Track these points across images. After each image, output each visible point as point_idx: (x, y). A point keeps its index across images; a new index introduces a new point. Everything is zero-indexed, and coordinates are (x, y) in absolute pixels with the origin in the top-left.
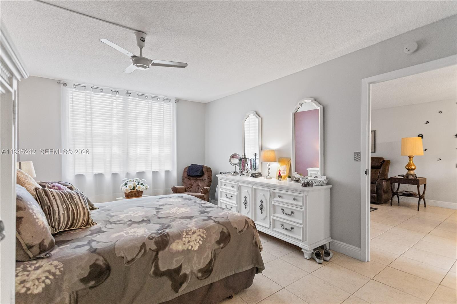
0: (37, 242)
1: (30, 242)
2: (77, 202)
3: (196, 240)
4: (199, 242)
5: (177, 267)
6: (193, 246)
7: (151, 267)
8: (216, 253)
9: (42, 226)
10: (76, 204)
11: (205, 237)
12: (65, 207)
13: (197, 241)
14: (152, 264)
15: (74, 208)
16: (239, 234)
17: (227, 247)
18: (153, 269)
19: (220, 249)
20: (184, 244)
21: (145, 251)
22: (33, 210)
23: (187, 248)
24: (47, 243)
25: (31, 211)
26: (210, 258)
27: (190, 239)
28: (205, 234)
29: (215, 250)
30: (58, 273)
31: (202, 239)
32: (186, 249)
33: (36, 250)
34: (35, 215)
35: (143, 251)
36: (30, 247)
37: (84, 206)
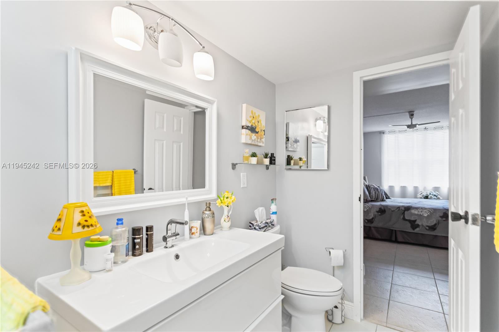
4: (427, 213)
5: (413, 220)
6: (424, 214)
10: (379, 192)
12: (375, 192)
18: (402, 217)
19: (443, 221)
21: (399, 209)
26: (435, 223)
27: (422, 211)
28: (432, 211)
29: (439, 220)
30: (370, 207)
31: (430, 213)
32: (419, 214)
35: (398, 209)
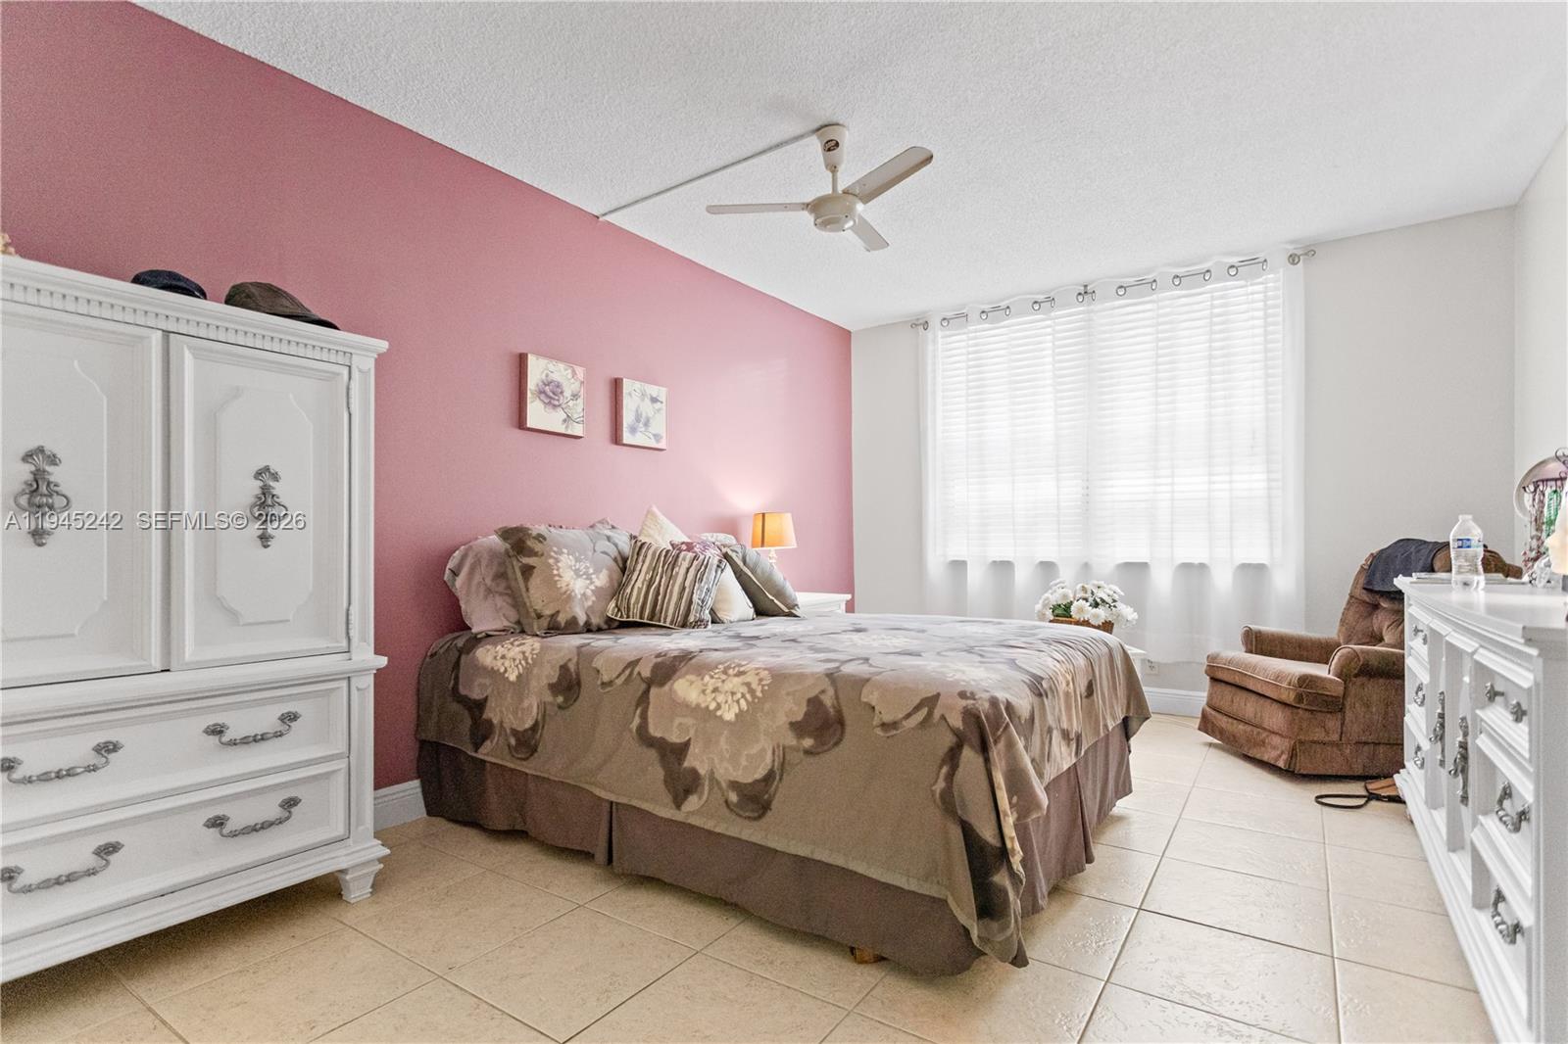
0: (548, 612)
1: (538, 607)
2: (677, 573)
3: (733, 694)
4: (738, 702)
5: (678, 741)
6: (723, 706)
7: (634, 716)
8: (788, 758)
9: (564, 589)
11: (759, 694)
13: (735, 698)
14: (636, 709)
15: (662, 584)
16: (879, 732)
17: (827, 757)
18: (637, 721)
19: (801, 754)
20: (704, 692)
22: (557, 561)
23: (706, 704)
24: (562, 619)
25: (551, 561)
26: (769, 767)
27: (720, 684)
28: (763, 686)
29: (784, 748)
31: (748, 696)
32: (703, 705)
33: (545, 623)
34: (558, 570)
36: (539, 616)
37: (687, 584)
